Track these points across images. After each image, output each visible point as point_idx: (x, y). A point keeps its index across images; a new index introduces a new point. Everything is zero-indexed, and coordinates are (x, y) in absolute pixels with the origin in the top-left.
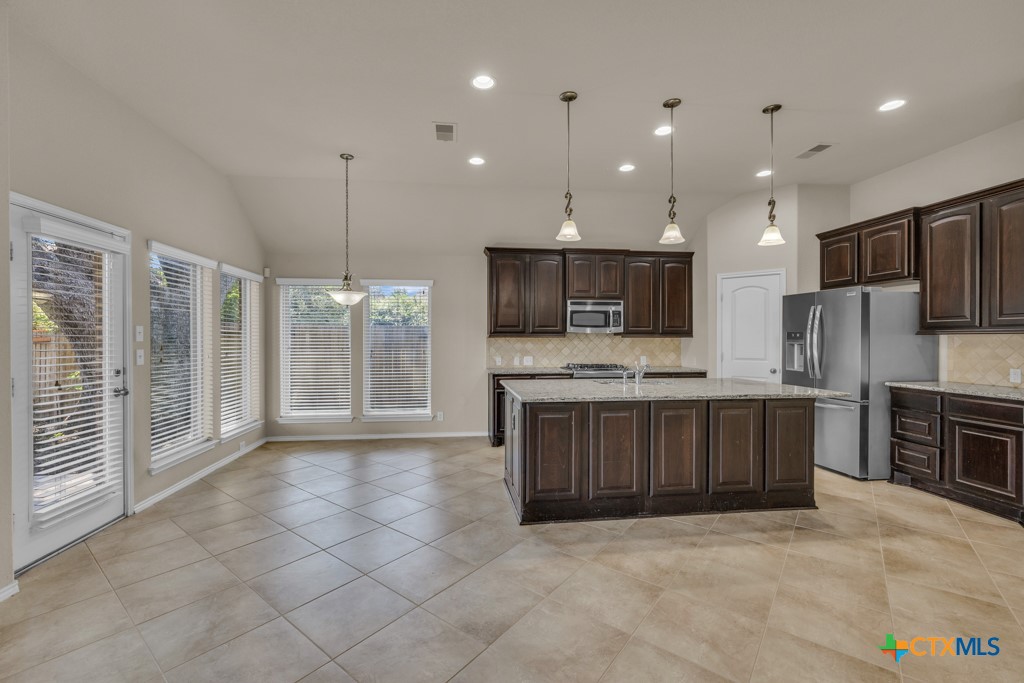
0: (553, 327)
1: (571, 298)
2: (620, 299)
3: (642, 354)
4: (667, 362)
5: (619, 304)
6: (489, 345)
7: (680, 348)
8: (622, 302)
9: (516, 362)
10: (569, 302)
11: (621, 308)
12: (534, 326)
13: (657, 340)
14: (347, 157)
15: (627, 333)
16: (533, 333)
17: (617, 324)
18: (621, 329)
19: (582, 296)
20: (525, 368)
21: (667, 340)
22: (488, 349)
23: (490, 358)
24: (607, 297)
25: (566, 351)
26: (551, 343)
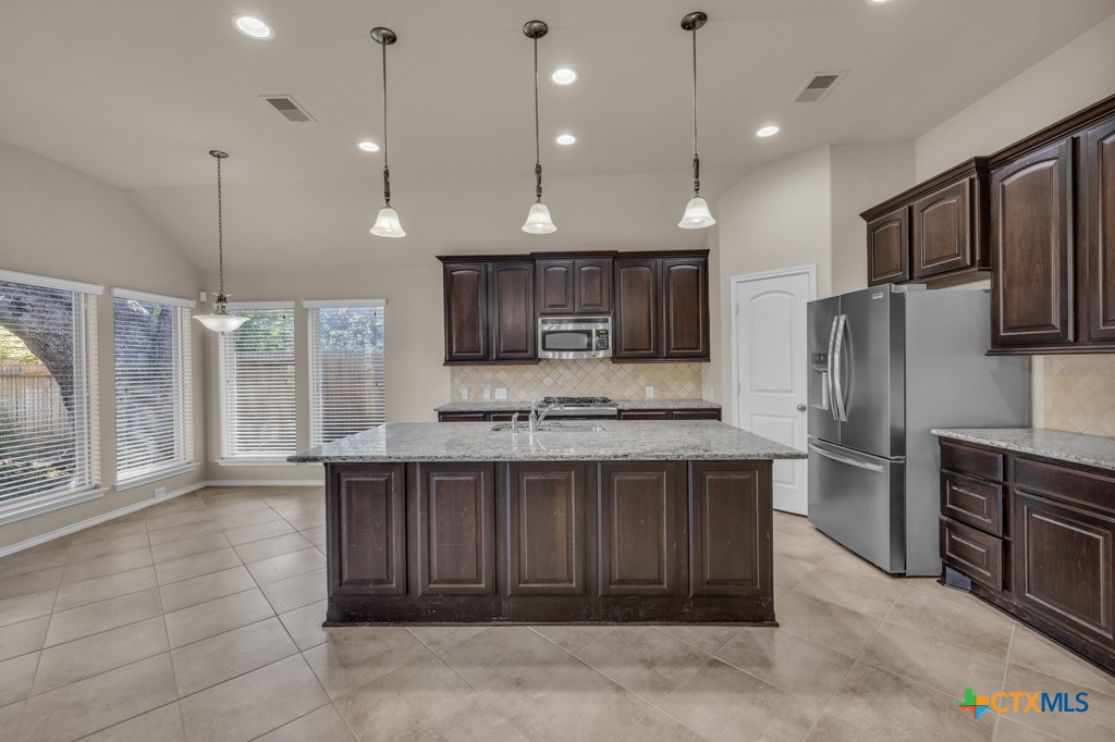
0: (522, 353)
1: (543, 314)
2: (608, 313)
3: (649, 384)
4: (683, 394)
5: (606, 321)
6: (453, 375)
7: (700, 376)
8: (610, 318)
9: (486, 396)
10: (540, 320)
11: (609, 326)
12: (498, 351)
13: (669, 366)
14: (218, 155)
15: (617, 358)
16: (497, 359)
17: (603, 346)
18: (609, 353)
19: (557, 312)
20: (498, 403)
21: (683, 366)
22: (452, 380)
23: (455, 390)
24: (588, 313)
25: (548, 381)
26: (529, 372)
